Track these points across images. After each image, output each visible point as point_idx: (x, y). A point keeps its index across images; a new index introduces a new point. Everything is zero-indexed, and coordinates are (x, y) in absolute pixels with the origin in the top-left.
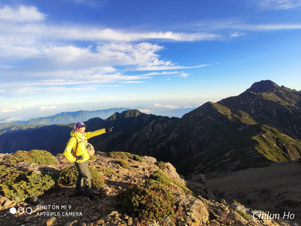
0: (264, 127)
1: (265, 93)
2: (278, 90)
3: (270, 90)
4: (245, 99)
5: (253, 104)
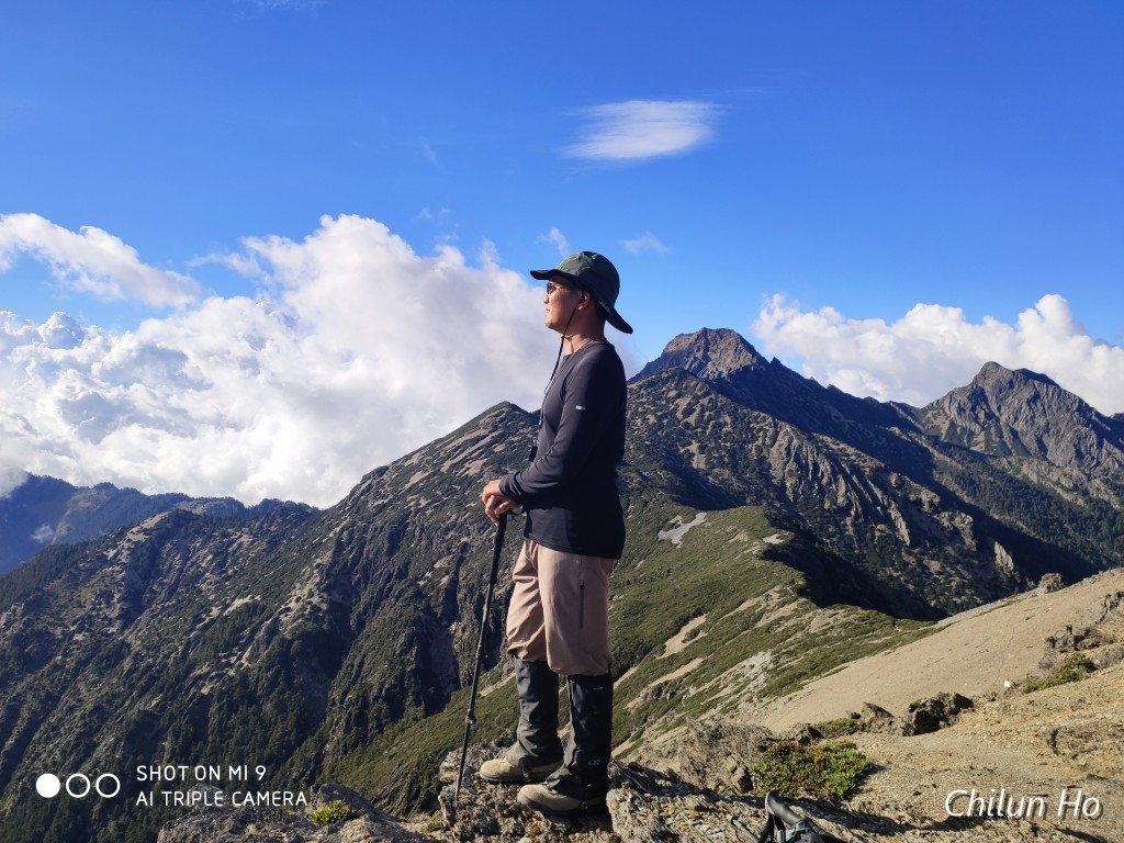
4: (664, 403)
5: (697, 427)
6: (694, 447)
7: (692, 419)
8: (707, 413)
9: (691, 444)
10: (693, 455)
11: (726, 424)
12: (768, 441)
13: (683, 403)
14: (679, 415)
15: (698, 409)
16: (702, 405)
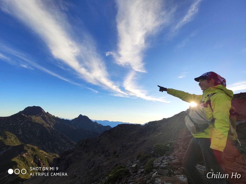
0: (26, 146)
1: (34, 116)
2: (44, 115)
3: (38, 114)
4: (16, 121)
5: (22, 126)
6: (20, 130)
7: (21, 124)
8: (25, 123)
9: (19, 129)
10: (19, 131)
11: (29, 125)
12: (38, 128)
13: (20, 121)
14: (19, 123)
15: (24, 122)
16: (25, 121)
